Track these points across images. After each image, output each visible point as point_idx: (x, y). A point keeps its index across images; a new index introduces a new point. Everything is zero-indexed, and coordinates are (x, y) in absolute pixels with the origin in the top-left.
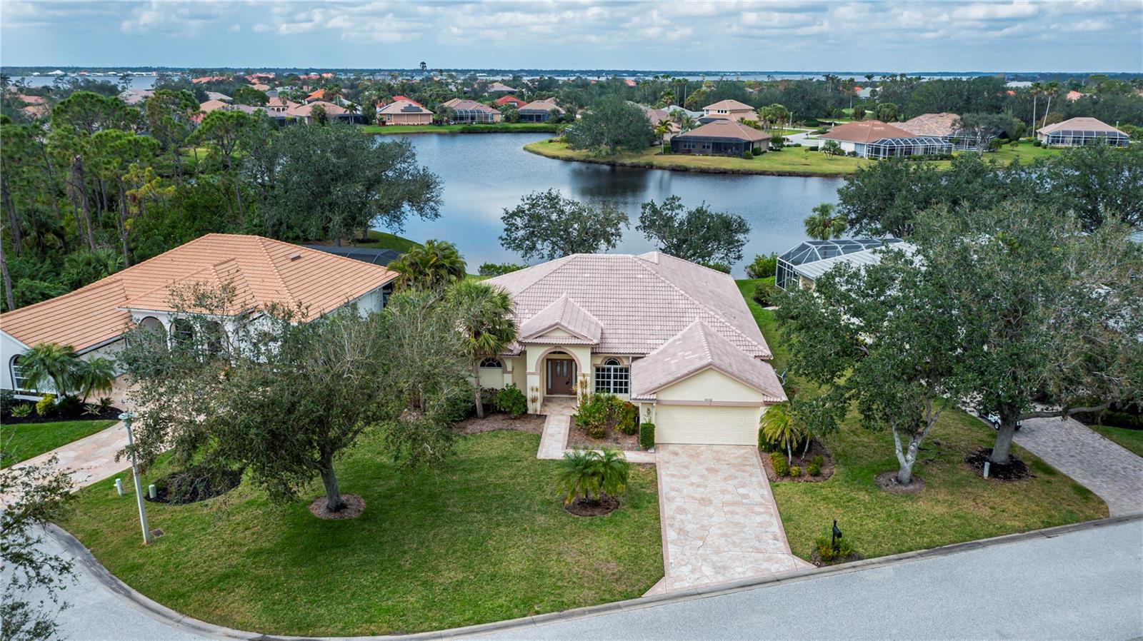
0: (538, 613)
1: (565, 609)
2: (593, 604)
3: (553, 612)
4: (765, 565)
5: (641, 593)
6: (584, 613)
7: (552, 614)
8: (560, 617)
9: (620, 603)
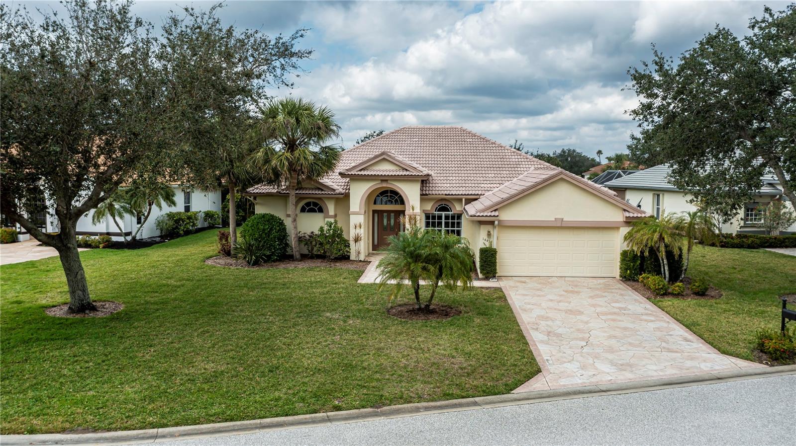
0: (338, 408)
1: (384, 405)
2: (433, 400)
3: (363, 407)
4: (689, 363)
5: (509, 389)
6: (417, 410)
7: (362, 410)
8: (376, 415)
9: (477, 399)
